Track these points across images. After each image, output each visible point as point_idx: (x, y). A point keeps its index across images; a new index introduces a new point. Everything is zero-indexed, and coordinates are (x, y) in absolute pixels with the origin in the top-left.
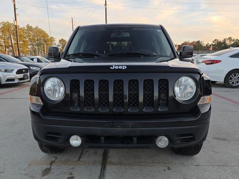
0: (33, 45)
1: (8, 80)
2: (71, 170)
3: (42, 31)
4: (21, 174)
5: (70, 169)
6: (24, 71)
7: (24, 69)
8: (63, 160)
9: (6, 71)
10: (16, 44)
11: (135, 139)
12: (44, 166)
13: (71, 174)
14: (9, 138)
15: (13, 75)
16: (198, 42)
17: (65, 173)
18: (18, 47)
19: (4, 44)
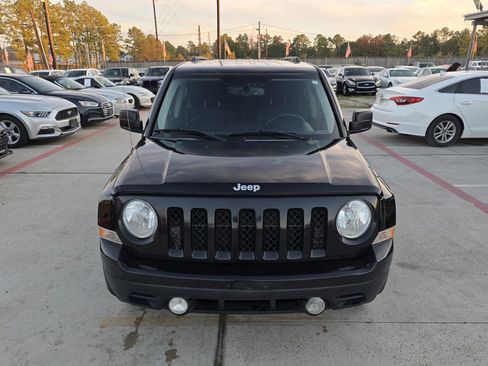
0: (78, 39)
1: (42, 132)
2: (170, 337)
3: (95, 11)
4: (90, 346)
5: (169, 334)
6: (69, 112)
7: (69, 110)
8: (156, 315)
9: (37, 115)
10: (45, 37)
11: (273, 304)
12: (127, 328)
13: (171, 344)
14: (61, 268)
15: (50, 121)
16: (388, 37)
17: (161, 343)
18: (50, 43)
19: (22, 38)
